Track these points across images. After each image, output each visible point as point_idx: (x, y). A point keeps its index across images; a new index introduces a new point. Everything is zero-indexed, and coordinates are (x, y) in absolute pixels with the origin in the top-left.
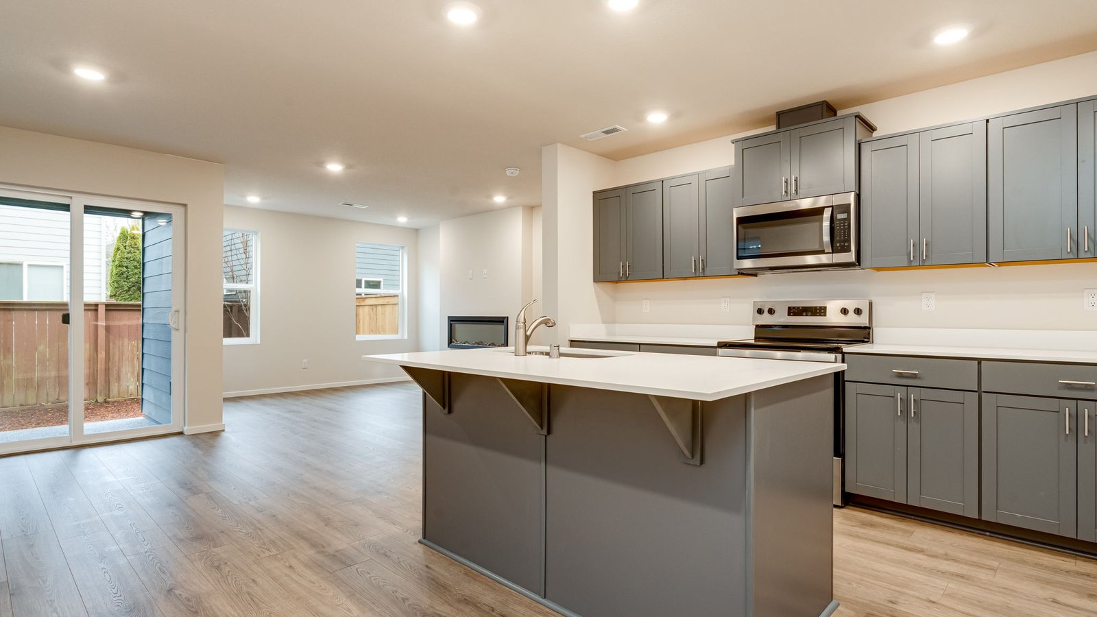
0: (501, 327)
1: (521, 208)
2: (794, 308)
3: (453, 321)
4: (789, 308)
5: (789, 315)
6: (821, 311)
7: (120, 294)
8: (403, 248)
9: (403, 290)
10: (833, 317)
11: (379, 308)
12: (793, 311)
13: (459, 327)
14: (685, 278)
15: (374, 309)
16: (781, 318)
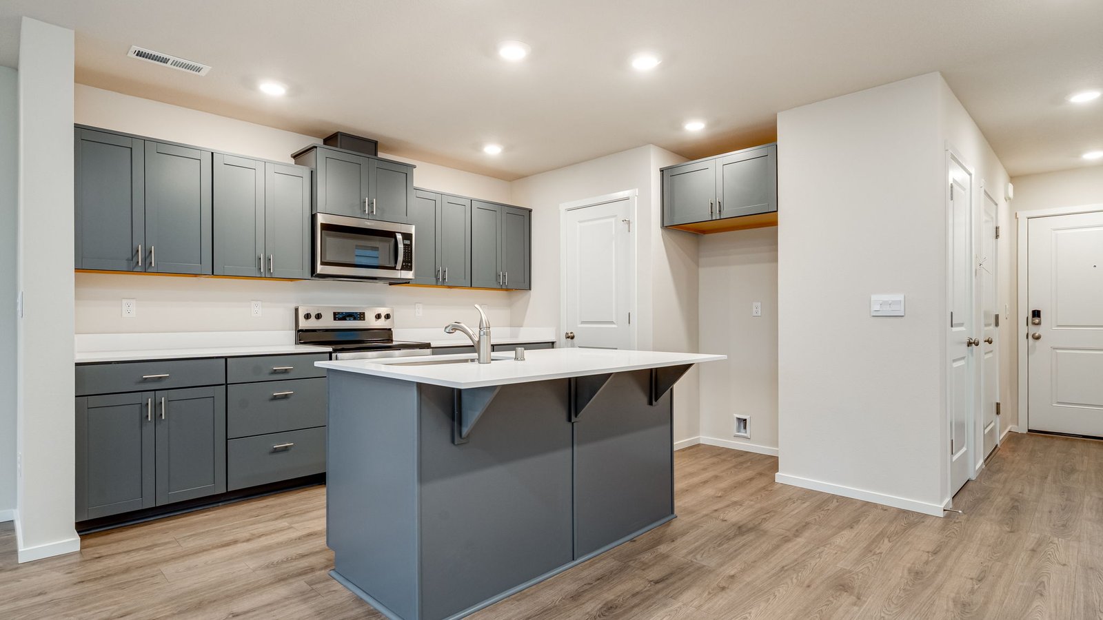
2: (339, 313)
4: (335, 314)
5: (335, 319)
6: (361, 316)
10: (371, 322)
12: (338, 316)
14: (196, 275)
16: (328, 322)
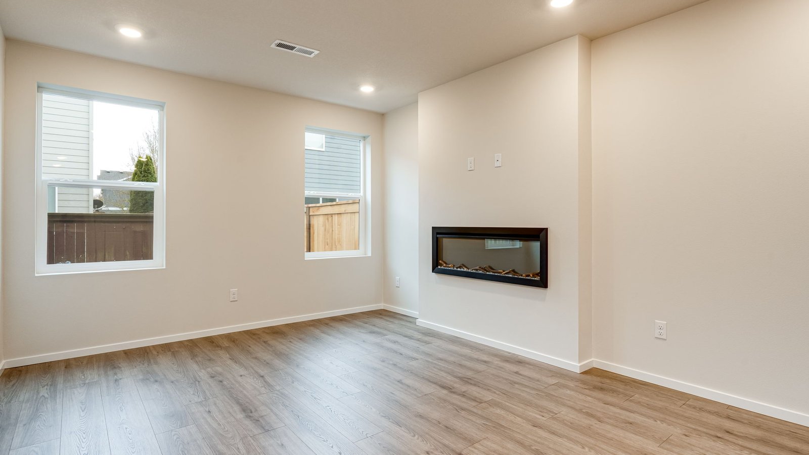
0: (536, 245)
1: (577, 36)
3: (439, 234)
7: (137, 209)
8: (365, 138)
9: (365, 191)
11: (336, 218)
13: (448, 243)
15: (330, 219)
